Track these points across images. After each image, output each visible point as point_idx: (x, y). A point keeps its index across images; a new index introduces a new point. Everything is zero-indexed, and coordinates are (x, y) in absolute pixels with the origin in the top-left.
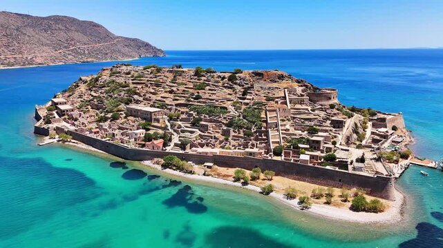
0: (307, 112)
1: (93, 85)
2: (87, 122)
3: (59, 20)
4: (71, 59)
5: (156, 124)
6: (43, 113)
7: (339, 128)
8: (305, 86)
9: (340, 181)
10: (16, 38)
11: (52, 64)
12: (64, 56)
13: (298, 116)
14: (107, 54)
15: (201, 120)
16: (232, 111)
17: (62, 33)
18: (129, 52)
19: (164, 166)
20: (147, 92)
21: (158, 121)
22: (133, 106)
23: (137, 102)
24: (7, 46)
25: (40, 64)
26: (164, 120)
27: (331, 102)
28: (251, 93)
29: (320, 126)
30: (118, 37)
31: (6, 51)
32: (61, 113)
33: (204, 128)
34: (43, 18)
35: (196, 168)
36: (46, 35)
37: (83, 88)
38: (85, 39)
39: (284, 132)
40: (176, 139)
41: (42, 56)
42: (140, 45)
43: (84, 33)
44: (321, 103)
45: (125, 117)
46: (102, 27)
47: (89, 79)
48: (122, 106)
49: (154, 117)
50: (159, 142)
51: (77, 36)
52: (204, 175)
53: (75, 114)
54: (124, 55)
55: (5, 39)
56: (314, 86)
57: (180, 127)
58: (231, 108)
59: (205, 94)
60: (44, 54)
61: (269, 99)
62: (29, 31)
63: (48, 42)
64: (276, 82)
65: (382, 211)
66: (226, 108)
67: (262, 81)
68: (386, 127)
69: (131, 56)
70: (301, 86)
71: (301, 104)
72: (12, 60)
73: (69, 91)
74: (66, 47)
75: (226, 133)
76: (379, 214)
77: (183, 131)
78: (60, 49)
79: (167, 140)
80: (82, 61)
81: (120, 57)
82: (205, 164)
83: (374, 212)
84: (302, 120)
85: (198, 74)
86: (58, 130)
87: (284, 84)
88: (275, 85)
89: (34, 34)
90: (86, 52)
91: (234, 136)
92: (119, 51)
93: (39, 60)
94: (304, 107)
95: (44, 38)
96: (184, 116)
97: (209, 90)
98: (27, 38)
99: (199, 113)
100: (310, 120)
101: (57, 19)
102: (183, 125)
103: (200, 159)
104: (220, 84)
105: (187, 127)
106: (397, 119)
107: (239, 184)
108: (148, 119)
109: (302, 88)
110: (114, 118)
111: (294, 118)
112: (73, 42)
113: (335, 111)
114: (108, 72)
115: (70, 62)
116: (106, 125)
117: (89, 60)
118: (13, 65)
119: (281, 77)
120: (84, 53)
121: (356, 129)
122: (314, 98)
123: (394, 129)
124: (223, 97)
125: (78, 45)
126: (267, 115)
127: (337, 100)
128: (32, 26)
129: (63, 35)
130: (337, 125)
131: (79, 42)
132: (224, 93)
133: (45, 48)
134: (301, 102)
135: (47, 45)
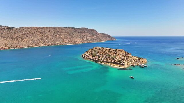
0: (124, 57)
1: (92, 51)
2: (90, 57)
3: (83, 29)
4: (86, 42)
6: (83, 55)
10: (72, 36)
11: (80, 43)
12: (84, 41)
14: (95, 40)
15: (107, 57)
16: (112, 56)
18: (103, 39)
19: (100, 62)
20: (100, 52)
22: (98, 55)
23: (98, 54)
24: (70, 38)
26: (102, 57)
28: (117, 53)
29: (124, 59)
30: (100, 34)
31: (70, 40)
32: (87, 55)
35: (104, 63)
37: (90, 51)
38: (89, 35)
40: (103, 59)
41: (78, 41)
42: (107, 36)
43: (89, 33)
47: (91, 49)
48: (96, 55)
50: (100, 60)
51: (87, 34)
53: (89, 55)
55: (69, 36)
56: (128, 53)
59: (109, 53)
61: (119, 54)
62: (75, 33)
68: (140, 61)
72: (71, 42)
73: (88, 52)
74: (84, 38)
75: (110, 59)
76: (121, 67)
78: (82, 39)
79: (101, 59)
80: (88, 42)
84: (122, 58)
85: (110, 50)
86: (86, 58)
87: (122, 52)
90: (90, 39)
92: (100, 39)
93: (77, 42)
95: (78, 35)
98: (74, 36)
103: (105, 62)
105: (105, 58)
106: (144, 60)
108: (99, 56)
109: (125, 53)
110: (95, 56)
114: (94, 48)
115: (85, 43)
116: (93, 57)
117: (90, 42)
119: (123, 51)
121: (131, 60)
122: (126, 55)
123: (142, 61)
124: (112, 54)
125: (88, 37)
126: (116, 57)
127: (131, 55)
128: (75, 32)
129: (83, 34)
130: (127, 59)
131: (88, 36)
132: (113, 53)
133: (79, 39)
134: (124, 55)
135: (79, 37)
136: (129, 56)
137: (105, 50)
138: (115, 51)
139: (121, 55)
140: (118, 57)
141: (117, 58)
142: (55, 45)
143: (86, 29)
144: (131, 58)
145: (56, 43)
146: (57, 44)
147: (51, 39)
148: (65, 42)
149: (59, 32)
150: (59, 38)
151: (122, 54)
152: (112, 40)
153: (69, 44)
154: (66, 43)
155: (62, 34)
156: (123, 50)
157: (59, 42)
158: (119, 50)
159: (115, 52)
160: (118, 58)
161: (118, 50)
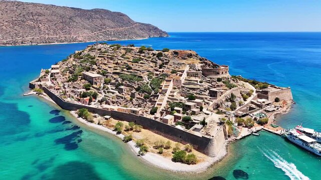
0: (196, 83)
1: (77, 57)
3: (97, 11)
4: (101, 38)
5: (94, 86)
7: (214, 97)
8: (204, 63)
9: (181, 137)
10: (68, 24)
11: (88, 41)
12: (97, 36)
13: (187, 86)
14: (126, 35)
15: (122, 84)
16: (146, 79)
17: (98, 21)
18: (142, 34)
19: (80, 116)
20: (101, 63)
21: (96, 84)
22: (88, 73)
23: (93, 70)
24: (62, 29)
25: (80, 41)
26: (101, 84)
27: (220, 76)
28: (165, 67)
29: (199, 94)
30: (136, 23)
31: (61, 32)
32: (51, 75)
33: (121, 91)
34: (88, 11)
36: (88, 22)
37: (72, 58)
38: (112, 25)
39: (170, 97)
41: (83, 36)
42: (151, 28)
43: (113, 21)
44: (210, 76)
45: (80, 80)
46: (126, 16)
48: (83, 73)
49: (94, 81)
50: (87, 99)
51: (108, 22)
52: (99, 124)
53: (58, 76)
54: (138, 36)
55: (61, 25)
56: (214, 63)
57: (108, 89)
58: (145, 77)
59: (135, 66)
60: (85, 35)
61: (173, 72)
62: (78, 19)
63: (89, 27)
64: (185, 59)
65: (195, 164)
66: (142, 77)
67: (176, 58)
68: (267, 98)
69: (143, 37)
70: (202, 63)
71: (195, 77)
72: (63, 39)
74: (99, 30)
75: (133, 96)
76: (191, 165)
77: (108, 92)
78: (96, 31)
80: (108, 39)
81: (134, 37)
82: (105, 117)
83: (187, 164)
84: (188, 89)
85: (141, 52)
86: (41, 86)
87: (190, 61)
88: (184, 61)
89: (80, 21)
90: (112, 33)
91: (137, 98)
92: (135, 33)
93: (80, 39)
94: (197, 79)
95: (87, 23)
96: (113, 81)
97: (141, 63)
98: (75, 24)
99: (123, 80)
100: (193, 89)
101: (96, 11)
102: (110, 88)
104: (150, 59)
105: (112, 89)
106: (282, 93)
107: (115, 133)
109: (202, 64)
111: (183, 87)
112: (105, 27)
113: (220, 83)
116: (68, 84)
117: (113, 39)
118: (63, 42)
119: (190, 56)
120: (111, 35)
121: (232, 99)
122: (205, 73)
123: (277, 100)
124: (146, 69)
125: (108, 29)
126: (164, 84)
127: (228, 75)
128: (80, 16)
129: (99, 22)
130: (213, 94)
131: (109, 26)
132: (149, 66)
133: (86, 31)
134: (196, 75)
135: (88, 29)
136: (219, 80)
137: (123, 52)
138: (159, 55)
139: (185, 75)
140: (171, 84)
141: (164, 93)
142: (18, 45)
143: (107, 12)
144: (231, 87)
145: (19, 39)
146: (22, 43)
147: (9, 29)
148: (47, 36)
149: (32, 13)
150: (32, 28)
151: (187, 69)
152: (161, 37)
153: (56, 43)
154: (50, 40)
155: (40, 18)
156: (193, 53)
157: (29, 38)
158: (176, 53)
159: (159, 62)
160: (170, 89)
161: (171, 51)
